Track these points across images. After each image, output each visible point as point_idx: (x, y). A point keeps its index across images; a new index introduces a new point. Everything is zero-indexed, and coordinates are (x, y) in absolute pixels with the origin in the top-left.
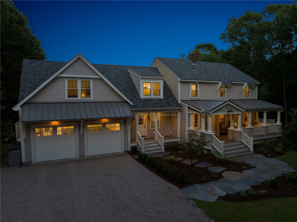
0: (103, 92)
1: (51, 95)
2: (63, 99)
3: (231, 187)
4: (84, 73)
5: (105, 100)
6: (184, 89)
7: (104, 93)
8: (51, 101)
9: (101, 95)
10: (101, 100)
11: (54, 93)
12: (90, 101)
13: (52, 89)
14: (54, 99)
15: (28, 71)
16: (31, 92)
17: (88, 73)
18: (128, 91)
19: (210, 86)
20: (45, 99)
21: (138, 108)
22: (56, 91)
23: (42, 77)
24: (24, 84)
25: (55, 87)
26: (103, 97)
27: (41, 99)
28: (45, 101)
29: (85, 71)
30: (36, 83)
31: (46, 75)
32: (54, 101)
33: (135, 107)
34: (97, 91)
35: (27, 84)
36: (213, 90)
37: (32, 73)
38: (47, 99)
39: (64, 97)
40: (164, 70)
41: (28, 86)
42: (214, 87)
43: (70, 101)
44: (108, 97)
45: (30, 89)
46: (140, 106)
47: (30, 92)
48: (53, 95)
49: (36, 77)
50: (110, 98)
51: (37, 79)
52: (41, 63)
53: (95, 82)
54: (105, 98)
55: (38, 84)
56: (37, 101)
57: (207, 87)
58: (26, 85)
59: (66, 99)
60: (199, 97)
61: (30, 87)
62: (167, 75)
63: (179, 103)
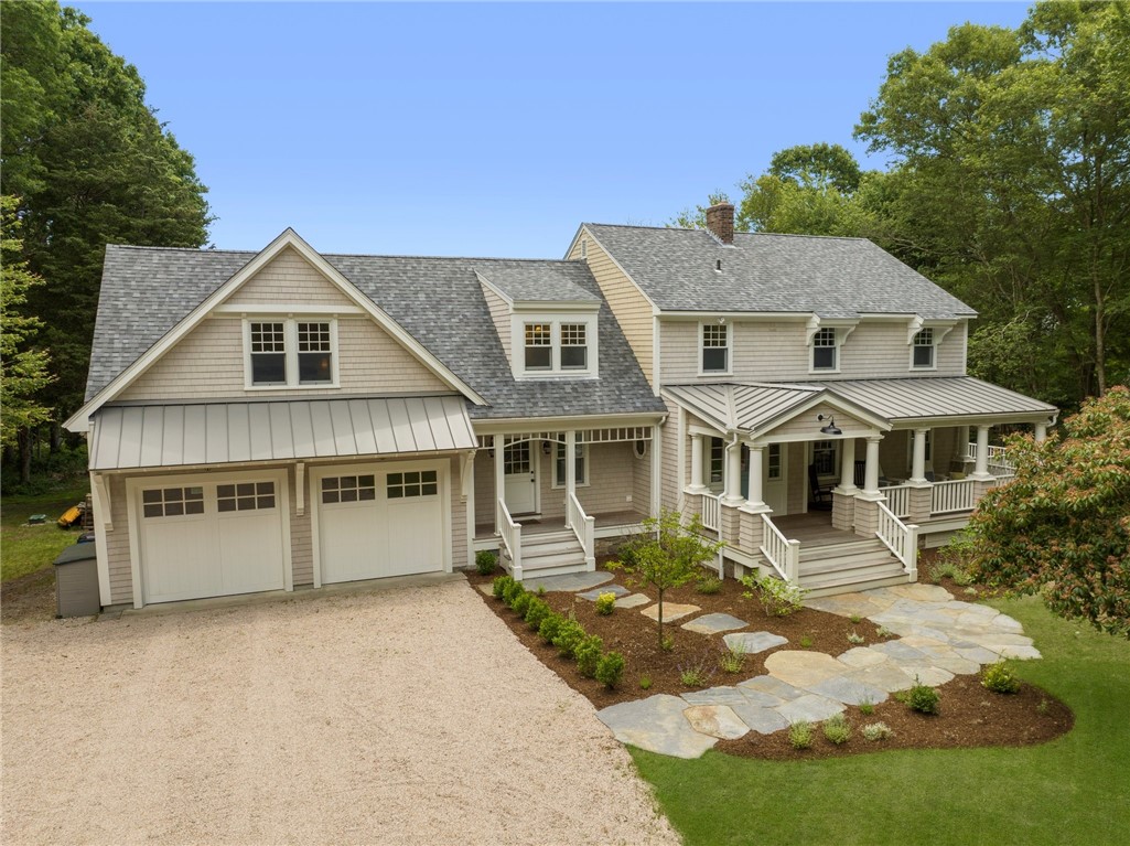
0: (375, 360)
1: (196, 376)
2: (236, 388)
3: (776, 709)
4: (308, 296)
5: (385, 390)
6: (674, 345)
7: (378, 366)
8: (195, 396)
9: (367, 372)
10: (370, 391)
11: (204, 369)
12: (330, 392)
13: (196, 356)
14: (206, 388)
15: (122, 291)
16: (128, 367)
17: (320, 297)
18: (471, 355)
19: (775, 331)
20: (175, 389)
21: (501, 415)
22: (213, 362)
23: (170, 312)
24: (106, 336)
25: (206, 349)
26: (378, 378)
27: (161, 390)
28: (172, 396)
29: (310, 291)
30: (146, 332)
31: (184, 304)
32: (203, 395)
33: (491, 415)
34: (354, 360)
35: (116, 336)
36: (788, 343)
37: (135, 295)
38: (182, 389)
39: (240, 381)
40: (609, 272)
41: (121, 345)
42: (793, 334)
43: (261, 394)
44: (395, 377)
45: (126, 355)
46: (509, 410)
47: (128, 364)
48: (201, 375)
49: (147, 311)
50: (402, 383)
51: (150, 319)
52: (168, 258)
53: (346, 329)
54: (382, 384)
55: (156, 337)
56: (147, 397)
57: (766, 334)
58: (111, 341)
59: (246, 389)
60: (731, 374)
61: (127, 346)
62: (620, 291)
63: (657, 394)
